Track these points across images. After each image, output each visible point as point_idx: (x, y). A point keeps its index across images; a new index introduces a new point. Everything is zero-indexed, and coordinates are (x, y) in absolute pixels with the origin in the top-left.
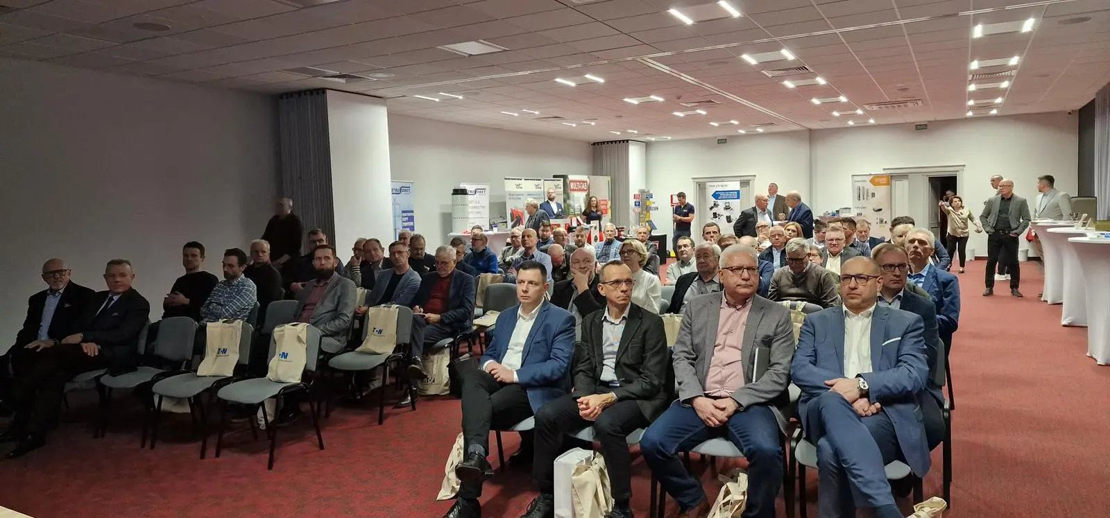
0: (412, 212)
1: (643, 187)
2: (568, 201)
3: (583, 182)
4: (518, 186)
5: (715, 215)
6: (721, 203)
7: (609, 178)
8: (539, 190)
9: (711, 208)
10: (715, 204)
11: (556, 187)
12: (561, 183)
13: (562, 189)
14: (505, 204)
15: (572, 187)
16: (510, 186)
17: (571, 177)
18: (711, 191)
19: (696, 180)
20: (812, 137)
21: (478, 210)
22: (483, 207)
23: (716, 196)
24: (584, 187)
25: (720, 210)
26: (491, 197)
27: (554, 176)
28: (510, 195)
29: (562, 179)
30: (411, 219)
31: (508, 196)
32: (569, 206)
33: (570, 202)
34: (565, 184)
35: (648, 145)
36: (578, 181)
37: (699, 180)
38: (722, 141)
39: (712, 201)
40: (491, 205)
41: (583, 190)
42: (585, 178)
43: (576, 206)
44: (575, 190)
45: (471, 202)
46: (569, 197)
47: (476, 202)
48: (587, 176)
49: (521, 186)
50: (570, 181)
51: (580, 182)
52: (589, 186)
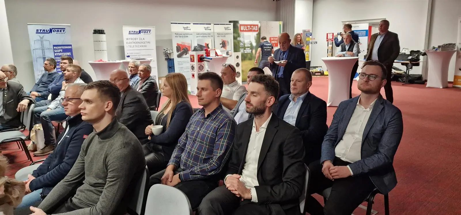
0: (71, 45)
2: (238, 39)
3: (255, 25)
7: (281, 23)
8: (209, 31)
12: (231, 26)
14: (171, 41)
15: (242, 29)
17: (241, 22)
21: (144, 44)
22: (149, 43)
24: (255, 29)
29: (232, 24)
30: (70, 50)
32: (239, 42)
33: (241, 39)
34: (235, 27)
36: (249, 25)
40: (157, 42)
41: (254, 31)
42: (256, 23)
44: (246, 31)
45: (135, 39)
46: (239, 36)
47: (141, 39)
48: (258, 22)
49: (188, 28)
50: (241, 25)
51: (251, 25)
52: (260, 29)
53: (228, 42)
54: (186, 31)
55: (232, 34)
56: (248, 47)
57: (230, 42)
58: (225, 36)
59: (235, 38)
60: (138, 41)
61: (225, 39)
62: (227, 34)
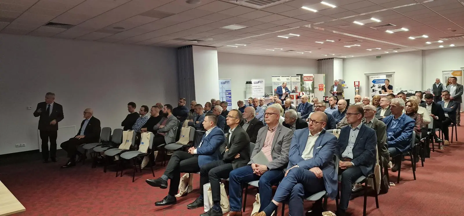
0: (231, 91)
1: (341, 78)
2: (303, 85)
3: (311, 77)
4: (278, 79)
5: (374, 91)
6: (377, 85)
7: (324, 75)
8: (289, 81)
9: (372, 88)
10: (373, 86)
11: (297, 79)
12: (299, 77)
13: (300, 80)
14: (272, 87)
15: (305, 79)
16: (275, 80)
17: (304, 75)
18: (372, 80)
19: (366, 75)
20: (424, 53)
21: (259, 90)
22: (262, 88)
23: (374, 82)
24: (311, 79)
25: (376, 88)
26: (265, 84)
27: (297, 75)
28: (274, 83)
30: (230, 94)
31: (273, 84)
32: (304, 87)
33: (304, 85)
34: (301, 78)
35: (344, 60)
36: (308, 77)
37: (367, 75)
38: (379, 57)
39: (372, 84)
40: (265, 87)
41: (311, 80)
42: (312, 75)
43: (307, 87)
44: (307, 80)
45: (256, 86)
46: (303, 84)
47: (258, 86)
48: (312, 74)
49: (280, 79)
50: (304, 77)
51: (309, 77)
52: (314, 79)
53: (298, 88)
54: (278, 81)
55: (299, 82)
56: (308, 91)
57: (299, 87)
58: (296, 84)
59: (301, 85)
60: (257, 88)
61: (296, 86)
62: (297, 82)
